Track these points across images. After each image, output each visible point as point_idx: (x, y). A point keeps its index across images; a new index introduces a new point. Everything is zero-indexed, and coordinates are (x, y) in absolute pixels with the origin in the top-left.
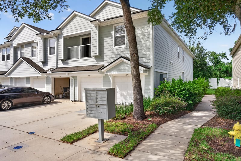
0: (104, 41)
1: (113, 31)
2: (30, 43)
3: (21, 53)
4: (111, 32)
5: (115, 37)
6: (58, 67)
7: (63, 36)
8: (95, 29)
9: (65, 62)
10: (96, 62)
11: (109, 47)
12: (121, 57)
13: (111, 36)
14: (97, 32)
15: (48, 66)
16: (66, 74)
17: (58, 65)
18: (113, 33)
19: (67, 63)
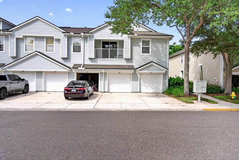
0: (133, 48)
1: (141, 43)
2: (44, 38)
3: (26, 45)
4: (139, 43)
5: (143, 47)
6: (85, 64)
7: (94, 39)
8: (128, 39)
9: (93, 60)
10: (126, 63)
11: (138, 53)
12: (152, 62)
13: (140, 46)
14: (130, 41)
15: (71, 62)
16: (102, 70)
17: (85, 62)
18: (141, 44)
19: (97, 62)
